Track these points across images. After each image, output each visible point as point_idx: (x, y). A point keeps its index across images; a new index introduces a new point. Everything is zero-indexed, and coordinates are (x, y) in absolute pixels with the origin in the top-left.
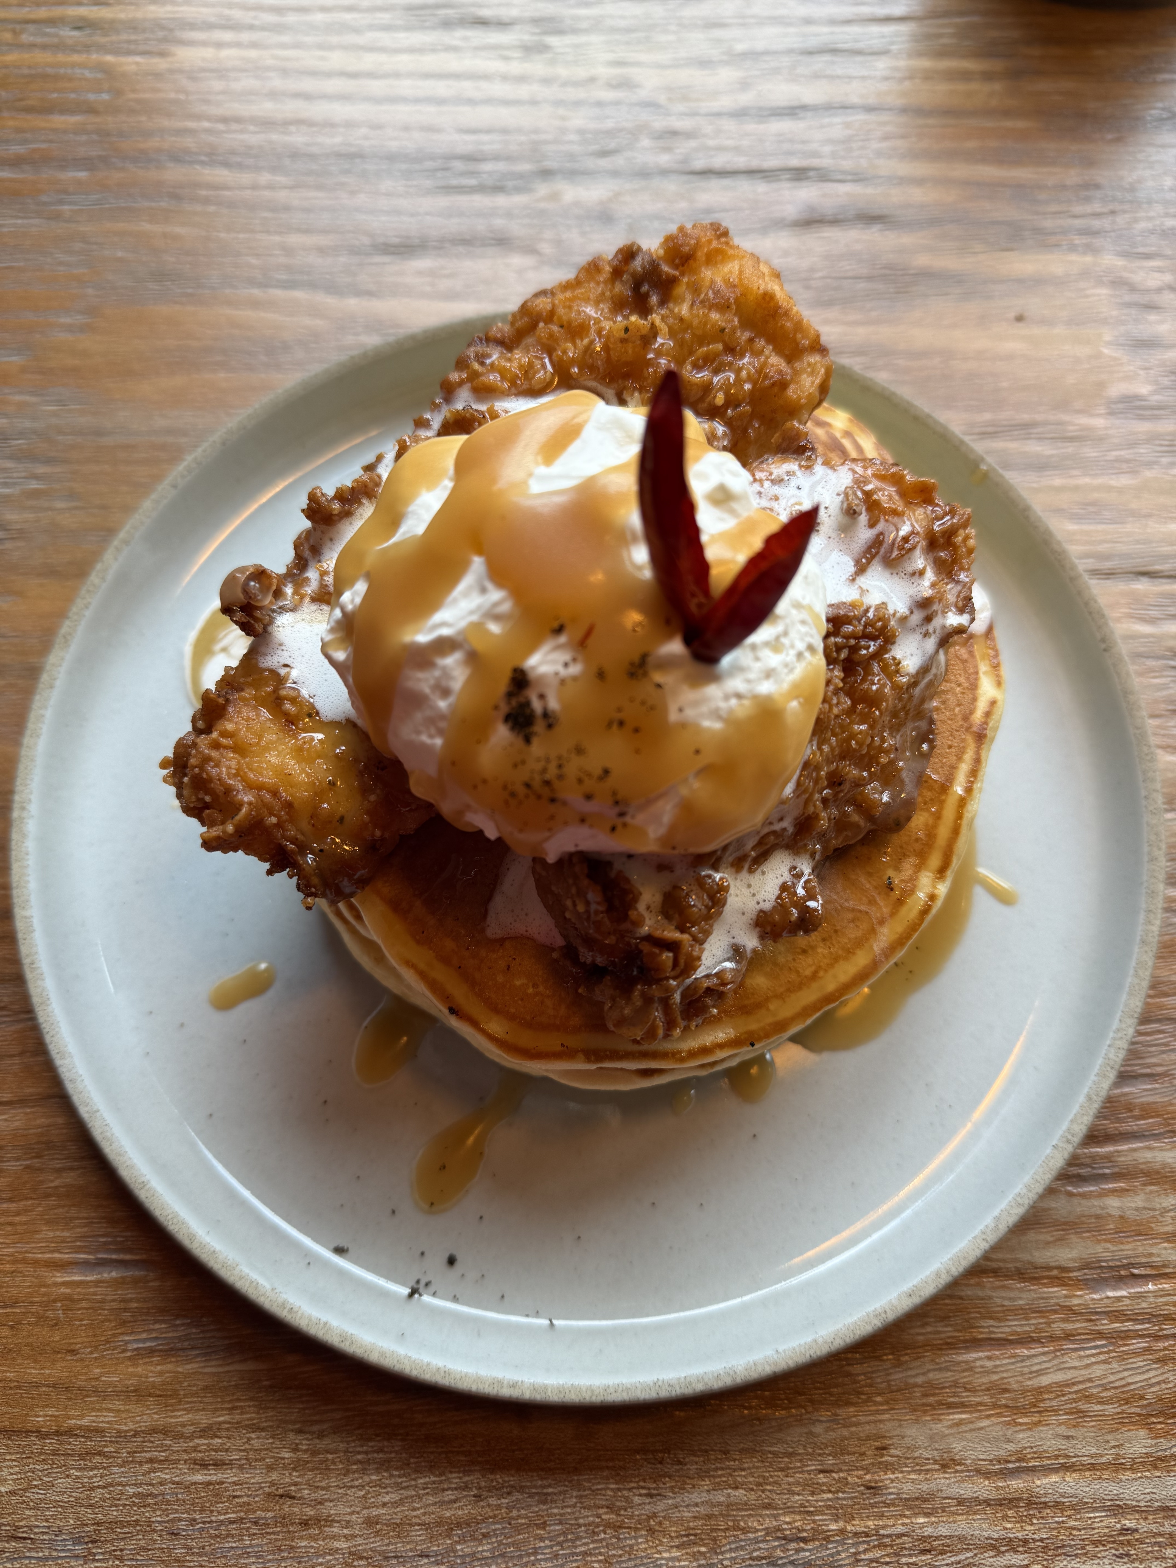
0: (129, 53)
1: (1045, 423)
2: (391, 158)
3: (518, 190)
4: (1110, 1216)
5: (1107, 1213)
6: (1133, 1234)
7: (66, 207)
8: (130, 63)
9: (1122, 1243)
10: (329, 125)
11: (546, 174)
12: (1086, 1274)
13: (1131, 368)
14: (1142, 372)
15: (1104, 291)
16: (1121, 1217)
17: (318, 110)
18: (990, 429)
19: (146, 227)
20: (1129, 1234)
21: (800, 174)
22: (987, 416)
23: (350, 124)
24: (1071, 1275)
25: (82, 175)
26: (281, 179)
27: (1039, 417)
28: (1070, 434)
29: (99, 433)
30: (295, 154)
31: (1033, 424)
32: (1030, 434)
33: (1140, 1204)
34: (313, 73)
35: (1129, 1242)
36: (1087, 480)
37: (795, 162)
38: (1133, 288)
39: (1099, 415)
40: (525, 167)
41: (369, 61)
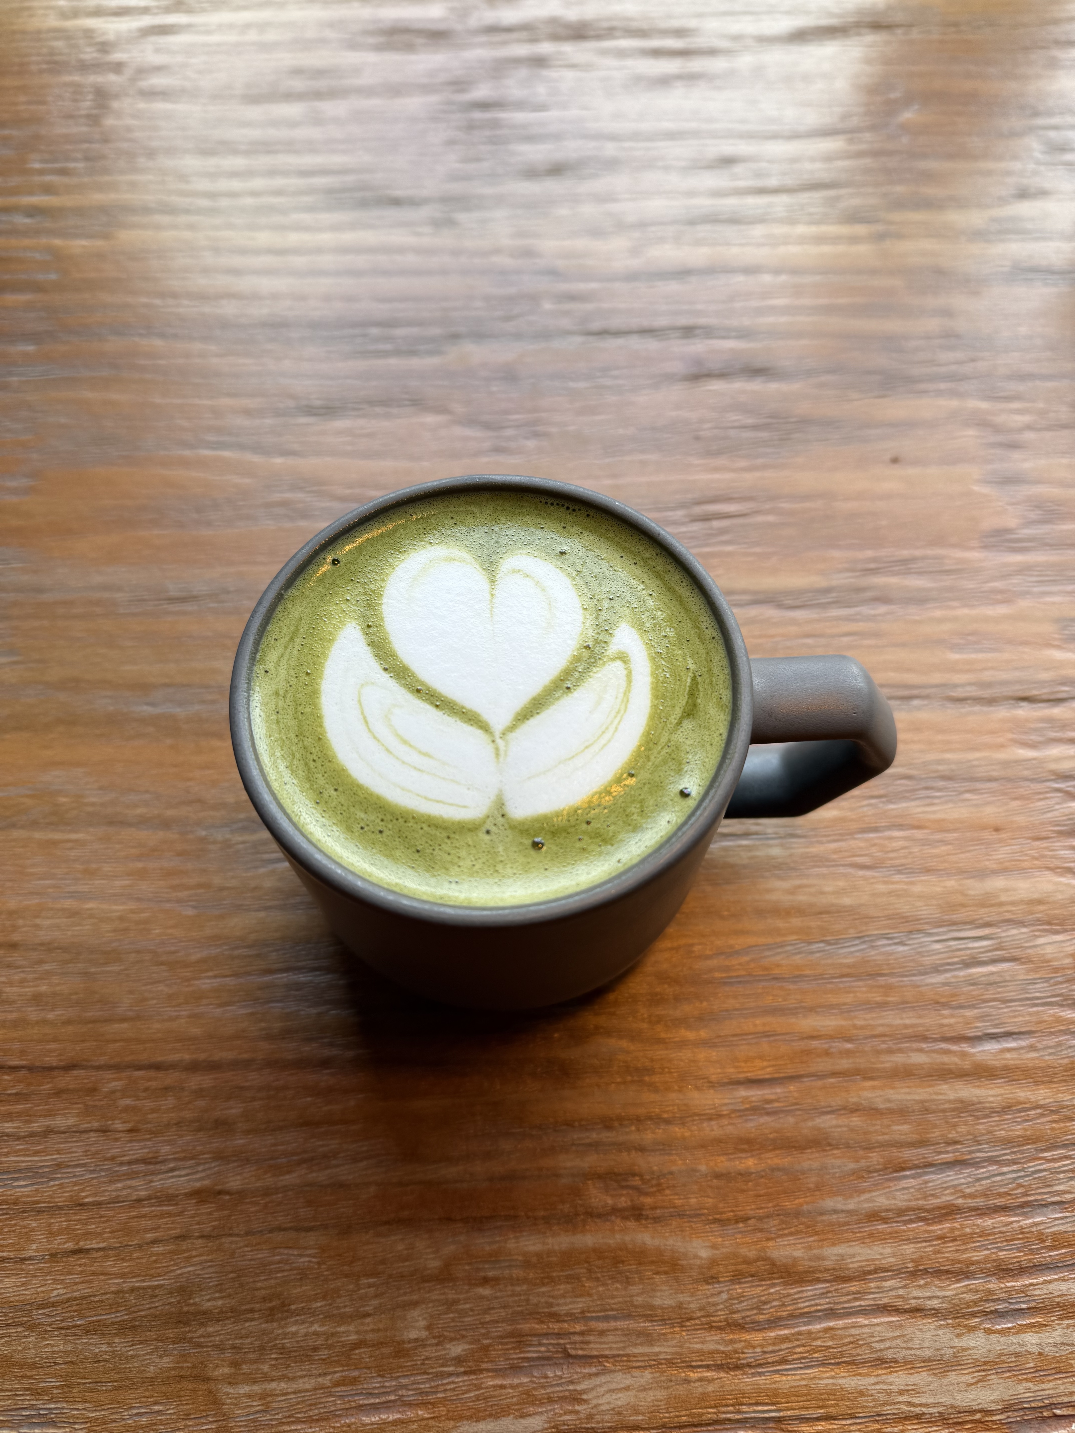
0: (76, 236)
1: (924, 558)
2: (315, 325)
3: (431, 353)
4: (1030, 1353)
5: (1026, 1351)
6: (1053, 1371)
7: (15, 379)
8: (78, 245)
9: (1043, 1383)
10: (256, 297)
11: (455, 337)
12: (1009, 1417)
13: (1000, 504)
14: (1009, 507)
15: (972, 432)
16: (1040, 1354)
17: (246, 284)
18: (872, 566)
19: (88, 394)
20: (1049, 1372)
21: (688, 332)
22: (870, 553)
23: (275, 296)
24: (994, 1418)
25: (31, 348)
26: (213, 348)
27: (918, 553)
28: (947, 568)
29: (39, 590)
30: (225, 324)
31: (914, 559)
32: (910, 569)
33: (1058, 1340)
34: (243, 251)
35: (1049, 1381)
36: (966, 611)
37: (683, 321)
38: (997, 429)
39: (973, 548)
40: (436, 331)
41: (294, 238)
